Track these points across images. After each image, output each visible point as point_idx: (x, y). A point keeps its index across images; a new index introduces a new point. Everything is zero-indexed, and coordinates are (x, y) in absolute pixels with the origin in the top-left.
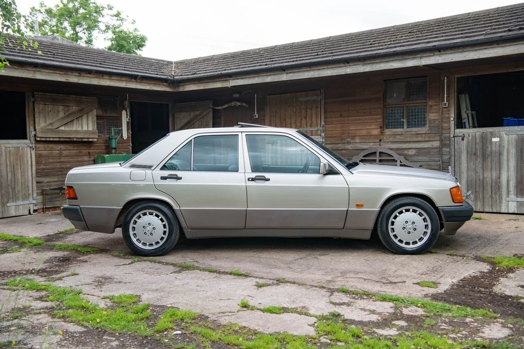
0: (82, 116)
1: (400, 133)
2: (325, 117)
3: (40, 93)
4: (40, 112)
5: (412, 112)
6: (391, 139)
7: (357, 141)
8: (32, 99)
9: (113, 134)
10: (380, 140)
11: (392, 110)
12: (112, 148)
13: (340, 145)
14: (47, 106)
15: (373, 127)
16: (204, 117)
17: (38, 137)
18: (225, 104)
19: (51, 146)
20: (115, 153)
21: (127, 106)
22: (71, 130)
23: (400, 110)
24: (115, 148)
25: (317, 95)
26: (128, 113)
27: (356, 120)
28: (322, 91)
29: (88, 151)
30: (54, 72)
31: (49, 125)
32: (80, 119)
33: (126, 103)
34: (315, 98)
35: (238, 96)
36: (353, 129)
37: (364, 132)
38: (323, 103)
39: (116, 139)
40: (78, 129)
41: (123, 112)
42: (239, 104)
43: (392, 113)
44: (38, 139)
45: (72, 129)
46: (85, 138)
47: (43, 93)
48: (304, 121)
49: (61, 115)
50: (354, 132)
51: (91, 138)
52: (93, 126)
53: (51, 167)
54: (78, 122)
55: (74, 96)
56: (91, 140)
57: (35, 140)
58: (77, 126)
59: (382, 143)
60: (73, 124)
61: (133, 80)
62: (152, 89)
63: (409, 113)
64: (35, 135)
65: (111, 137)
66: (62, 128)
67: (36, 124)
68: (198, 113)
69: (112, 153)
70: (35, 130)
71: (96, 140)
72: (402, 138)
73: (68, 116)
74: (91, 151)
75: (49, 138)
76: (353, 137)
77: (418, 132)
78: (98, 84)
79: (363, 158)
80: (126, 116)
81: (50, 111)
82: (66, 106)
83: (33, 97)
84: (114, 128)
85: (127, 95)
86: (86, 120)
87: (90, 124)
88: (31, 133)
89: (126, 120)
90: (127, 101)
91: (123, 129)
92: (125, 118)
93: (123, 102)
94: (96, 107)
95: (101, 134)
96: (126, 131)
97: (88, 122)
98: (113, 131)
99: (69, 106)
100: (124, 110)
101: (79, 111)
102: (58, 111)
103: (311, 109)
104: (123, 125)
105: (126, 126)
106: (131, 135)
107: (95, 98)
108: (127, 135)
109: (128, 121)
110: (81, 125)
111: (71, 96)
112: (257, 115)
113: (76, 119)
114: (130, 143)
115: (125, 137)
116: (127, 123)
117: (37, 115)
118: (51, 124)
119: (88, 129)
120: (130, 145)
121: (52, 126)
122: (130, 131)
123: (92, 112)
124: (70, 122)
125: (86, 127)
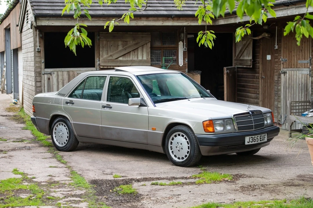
0: (138, 48)
3: (104, 33)
8: (98, 38)
9: (164, 62)
14: (109, 42)
16: (249, 46)
17: (101, 66)
18: (260, 35)
22: (127, 60)
26: (185, 44)
30: (99, 19)
31: (109, 57)
32: (136, 51)
33: (183, 35)
35: (267, 27)
40: (134, 59)
42: (267, 35)
44: (102, 67)
45: (129, 59)
47: (106, 32)
48: (301, 54)
49: (120, 48)
52: (147, 56)
57: (100, 67)
58: (133, 56)
60: (130, 56)
61: (170, 19)
62: (188, 25)
64: (99, 64)
65: (162, 65)
66: (121, 59)
67: (100, 56)
70: (99, 61)
73: (126, 49)
75: (110, 66)
78: (136, 25)
80: (182, 46)
81: (112, 46)
82: (124, 41)
83: (99, 36)
84: (165, 58)
85: (185, 27)
86: (141, 52)
87: (145, 54)
88: (97, 63)
89: (182, 50)
90: (184, 33)
91: (179, 57)
92: (181, 48)
93: (180, 35)
94: (150, 41)
95: (158, 63)
96: (182, 59)
97: (143, 53)
98: (164, 60)
99: (127, 41)
100: (180, 42)
101: (135, 45)
102: (118, 46)
103: (305, 42)
104: (179, 54)
105: (182, 55)
106: (187, 62)
107: (150, 33)
108: (184, 62)
109: (184, 50)
110: (137, 56)
111: (129, 33)
112: (277, 46)
113: (133, 50)
114: (186, 69)
115: (181, 64)
116: (184, 52)
117: (101, 49)
118: (111, 55)
119: (143, 59)
120: (186, 71)
121: (112, 57)
122: (186, 59)
123: (147, 45)
124: (127, 53)
125: (141, 57)
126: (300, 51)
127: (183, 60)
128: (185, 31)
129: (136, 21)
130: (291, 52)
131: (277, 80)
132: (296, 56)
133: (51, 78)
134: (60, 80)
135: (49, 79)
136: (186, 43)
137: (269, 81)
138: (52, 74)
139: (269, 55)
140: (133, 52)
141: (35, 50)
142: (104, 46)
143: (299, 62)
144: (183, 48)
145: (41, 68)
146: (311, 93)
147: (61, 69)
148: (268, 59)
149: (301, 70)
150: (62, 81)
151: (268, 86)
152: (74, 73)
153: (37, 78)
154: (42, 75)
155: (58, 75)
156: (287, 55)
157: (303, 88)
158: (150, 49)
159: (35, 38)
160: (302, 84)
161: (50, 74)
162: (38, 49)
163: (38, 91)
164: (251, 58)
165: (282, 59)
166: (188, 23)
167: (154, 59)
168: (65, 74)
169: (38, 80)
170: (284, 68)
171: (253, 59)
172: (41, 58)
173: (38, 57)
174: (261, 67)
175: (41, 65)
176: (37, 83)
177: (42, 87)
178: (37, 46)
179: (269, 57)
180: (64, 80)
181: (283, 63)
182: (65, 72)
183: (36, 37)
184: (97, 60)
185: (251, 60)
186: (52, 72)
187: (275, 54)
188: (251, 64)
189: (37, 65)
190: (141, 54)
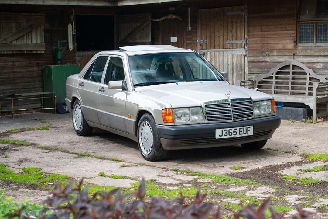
0: (31, 31)
1: (310, 48)
2: (248, 31)
5: (321, 28)
6: (303, 53)
7: (275, 54)
9: (59, 46)
10: (294, 54)
11: (305, 26)
12: (58, 60)
13: (261, 58)
14: (2, 24)
15: (288, 41)
16: (144, 29)
18: (162, 17)
19: (5, 58)
20: (61, 64)
21: (72, 20)
22: (22, 44)
23: (312, 26)
24: (61, 60)
25: (241, 10)
26: (74, 26)
27: (274, 34)
28: (246, 6)
29: (37, 62)
31: (3, 40)
32: (30, 35)
33: (72, 17)
34: (239, 13)
35: (173, 9)
36: (271, 42)
37: (280, 46)
38: (246, 17)
39: (61, 50)
40: (28, 43)
41: (69, 26)
42: (174, 17)
43: (305, 29)
46: (34, 51)
48: (230, 34)
49: (14, 30)
50: (272, 45)
51: (39, 51)
52: (41, 39)
53: (6, 76)
54: (28, 37)
55: (25, 14)
56: (39, 52)
58: (27, 40)
59: (295, 57)
60: (24, 39)
62: (91, 5)
63: (319, 29)
65: (57, 49)
66: (15, 43)
68: (139, 25)
69: (58, 64)
71: (44, 52)
72: (312, 52)
73: (19, 32)
74: (40, 62)
75: (4, 51)
76: (272, 51)
77: (325, 48)
78: (43, 4)
79: (279, 71)
80: (72, 29)
81: (5, 28)
82: (17, 23)
84: (60, 41)
85: (73, 9)
86: (35, 35)
87: (38, 38)
89: (72, 32)
90: (73, 15)
91: (69, 41)
92: (70, 31)
94: (44, 23)
95: (48, 47)
96: (72, 43)
98: (59, 44)
99: (21, 23)
100: (69, 24)
101: (28, 27)
102: (11, 28)
103: (236, 23)
104: (69, 38)
105: (72, 39)
106: (76, 46)
108: (73, 46)
109: (73, 34)
110: (31, 39)
111: (22, 14)
112: (191, 27)
113: (27, 34)
115: (71, 48)
116: (73, 36)
118: (5, 39)
119: (37, 43)
120: (75, 56)
121: (6, 41)
122: (75, 43)
123: (40, 27)
124: (21, 37)
125: (35, 40)
126: (230, 32)
127: (73, 44)
128: (73, 12)
130: (214, 33)
132: (222, 37)
136: (74, 25)
139: (175, 37)
140: (27, 35)
143: (228, 42)
146: (247, 72)
148: (172, 41)
149: (230, 51)
156: (208, 36)
157: (235, 68)
158: (43, 32)
160: (233, 64)
164: (149, 40)
165: (199, 40)
166: (91, 3)
170: (202, 49)
171: (152, 42)
179: (174, 39)
181: (201, 45)
187: (187, 36)
190: (35, 37)
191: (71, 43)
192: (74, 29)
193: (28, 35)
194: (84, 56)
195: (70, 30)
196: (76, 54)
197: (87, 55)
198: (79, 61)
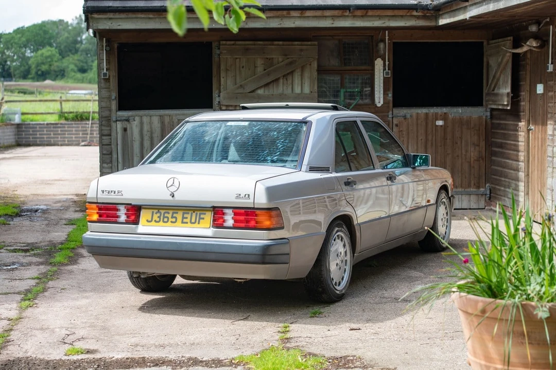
0: (292, 72)
3: (228, 43)
4: (227, 70)
8: (218, 52)
9: (342, 98)
14: (238, 60)
17: (222, 105)
22: (273, 95)
26: (387, 63)
31: (238, 88)
32: (290, 78)
35: (535, 29)
40: (285, 92)
42: (534, 44)
44: (224, 108)
45: (275, 92)
47: (232, 42)
49: (260, 71)
52: (311, 86)
54: (285, 81)
55: (281, 43)
57: (221, 108)
58: (285, 87)
60: (278, 86)
64: (219, 102)
66: (260, 92)
67: (222, 87)
70: (219, 96)
73: (269, 74)
75: (239, 106)
78: (279, 26)
80: (382, 68)
81: (243, 67)
82: (267, 58)
83: (219, 49)
84: (346, 90)
85: (387, 32)
86: (300, 78)
87: (306, 84)
88: (216, 100)
89: (382, 74)
90: (385, 43)
91: (376, 89)
93: (377, 45)
94: (317, 57)
95: (335, 100)
96: (382, 92)
97: (303, 82)
98: (342, 94)
99: (273, 58)
100: (378, 59)
101: (287, 65)
102: (255, 67)
104: (376, 83)
105: (382, 85)
106: (391, 99)
107: (316, 43)
108: (384, 98)
109: (385, 76)
110: (291, 86)
111: (276, 43)
113: (284, 76)
114: (388, 112)
115: (379, 102)
116: (386, 80)
117: (223, 74)
118: (241, 86)
119: (303, 92)
120: (388, 116)
121: (244, 88)
122: (389, 92)
123: (310, 65)
124: (273, 81)
125: (300, 88)
127: (384, 94)
128: (387, 38)
129: (280, 19)
131: (551, 135)
133: (128, 129)
134: (145, 132)
135: (125, 130)
136: (388, 61)
137: (540, 136)
138: (131, 120)
139: (540, 85)
141: (99, 75)
142: (228, 68)
144: (384, 70)
145: (110, 111)
147: (147, 111)
148: (538, 92)
150: (149, 134)
151: (538, 146)
152: (172, 118)
153: (103, 128)
154: (112, 122)
155: (142, 123)
158: (316, 73)
159: (100, 54)
161: (128, 120)
162: (105, 75)
163: (104, 152)
164: (509, 90)
167: (328, 93)
168: (156, 121)
169: (106, 132)
171: (512, 93)
172: (110, 91)
173: (105, 90)
174: (527, 108)
175: (111, 104)
176: (104, 138)
177: (112, 146)
178: (104, 69)
179: (540, 89)
180: (154, 131)
182: (155, 117)
183: (101, 52)
184: (215, 94)
185: (508, 93)
186: (132, 116)
187: (549, 83)
188: (508, 101)
189: (104, 104)
190: (300, 82)
191: (380, 92)
192: (387, 69)
193: (287, 79)
194: (408, 116)
195: (380, 70)
196: (391, 112)
197: (414, 115)
198: (397, 125)
